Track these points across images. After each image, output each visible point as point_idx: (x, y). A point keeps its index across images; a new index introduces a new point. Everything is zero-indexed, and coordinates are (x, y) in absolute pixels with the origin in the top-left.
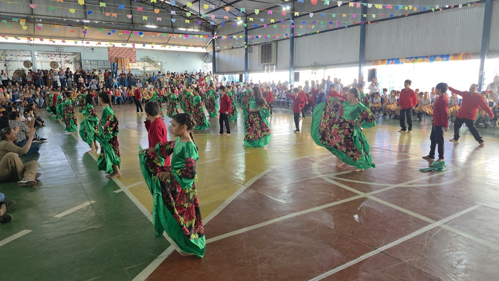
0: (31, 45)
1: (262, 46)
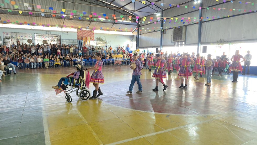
0: (32, 30)
1: (174, 29)
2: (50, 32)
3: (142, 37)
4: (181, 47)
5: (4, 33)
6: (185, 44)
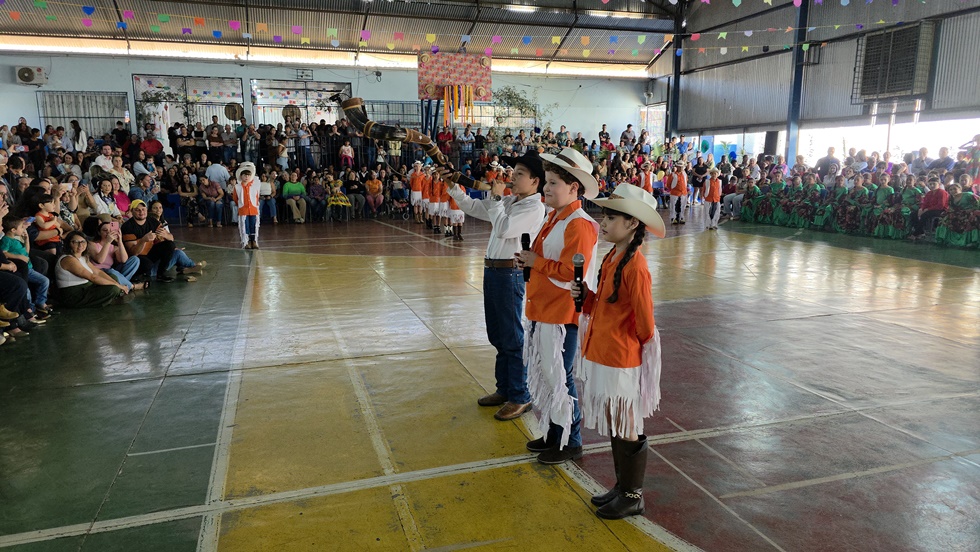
1: (868, 39)
2: (309, 73)
5: (136, 77)
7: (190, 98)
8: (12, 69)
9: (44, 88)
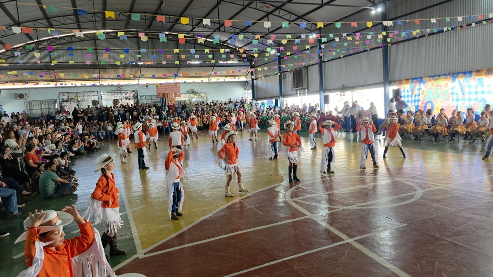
0: (97, 86)
1: (293, 72)
2: (122, 88)
3: (258, 83)
4: (304, 97)
5: (59, 94)
6: (309, 93)
7: (79, 100)
8: (16, 94)
9: (27, 100)
